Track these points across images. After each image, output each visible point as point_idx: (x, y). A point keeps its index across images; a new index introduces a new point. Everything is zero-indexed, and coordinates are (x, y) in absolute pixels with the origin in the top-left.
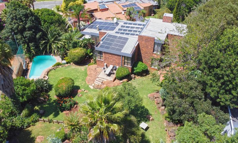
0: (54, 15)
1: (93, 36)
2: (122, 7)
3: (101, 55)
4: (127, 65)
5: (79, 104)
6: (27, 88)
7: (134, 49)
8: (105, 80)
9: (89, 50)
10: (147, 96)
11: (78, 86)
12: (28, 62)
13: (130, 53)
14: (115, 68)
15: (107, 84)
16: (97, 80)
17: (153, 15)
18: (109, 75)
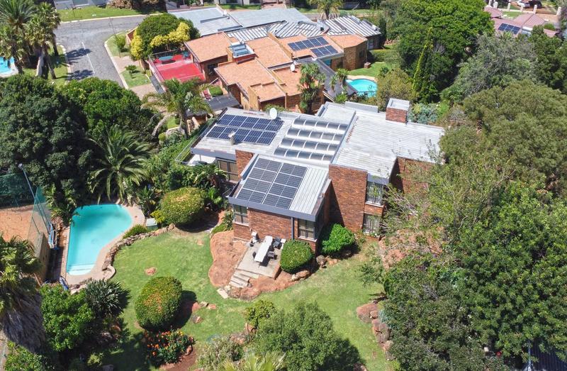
0: (119, 96)
1: (222, 159)
2: (289, 48)
3: (243, 214)
4: (307, 236)
5: (197, 342)
6: (71, 319)
7: (321, 200)
8: (256, 277)
9: (212, 191)
10: (355, 313)
11: (191, 292)
12: (59, 226)
13: (310, 213)
14: (277, 243)
15: (260, 286)
16: (236, 277)
17: (369, 66)
18: (265, 263)
